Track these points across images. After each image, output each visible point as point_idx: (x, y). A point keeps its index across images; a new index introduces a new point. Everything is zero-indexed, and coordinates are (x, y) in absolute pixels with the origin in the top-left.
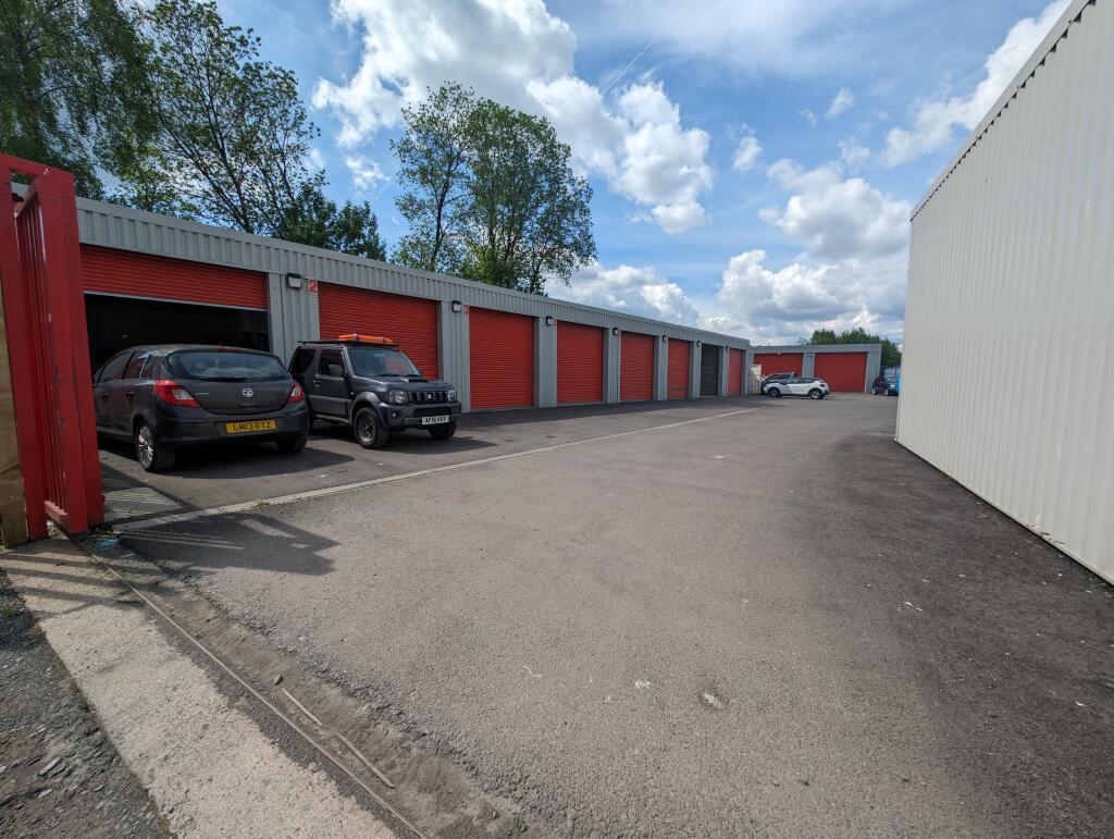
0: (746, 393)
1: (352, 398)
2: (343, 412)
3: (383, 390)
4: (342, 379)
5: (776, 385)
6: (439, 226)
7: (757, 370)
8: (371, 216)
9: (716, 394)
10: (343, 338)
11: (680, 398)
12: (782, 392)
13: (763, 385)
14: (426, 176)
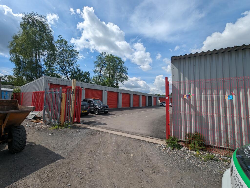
0: (157, 105)
1: (94, 107)
2: (92, 109)
3: (100, 106)
4: (92, 104)
5: (163, 104)
6: (100, 74)
7: (159, 101)
8: (89, 73)
9: (151, 106)
10: (92, 98)
11: (144, 107)
12: (164, 105)
13: (161, 104)
14: (98, 66)
